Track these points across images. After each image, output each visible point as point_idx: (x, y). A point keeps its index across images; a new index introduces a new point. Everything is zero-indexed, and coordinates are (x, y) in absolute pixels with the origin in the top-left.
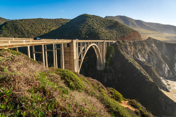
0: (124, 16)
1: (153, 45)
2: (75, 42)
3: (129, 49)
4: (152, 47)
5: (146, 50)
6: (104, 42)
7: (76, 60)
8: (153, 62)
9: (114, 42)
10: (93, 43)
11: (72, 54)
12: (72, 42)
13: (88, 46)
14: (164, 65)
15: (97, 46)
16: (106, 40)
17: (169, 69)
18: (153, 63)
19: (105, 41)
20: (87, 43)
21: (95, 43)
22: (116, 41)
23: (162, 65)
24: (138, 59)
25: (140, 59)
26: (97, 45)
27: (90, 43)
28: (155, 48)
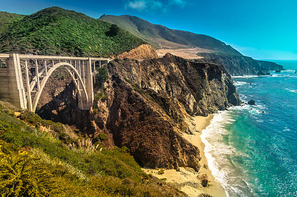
1: (173, 65)
3: (134, 72)
4: (171, 68)
5: (162, 74)
6: (88, 60)
7: (24, 90)
8: (172, 91)
10: (62, 61)
11: (13, 80)
12: (11, 58)
14: (188, 96)
15: (72, 67)
17: (195, 101)
19: (90, 59)
21: (68, 61)
22: (112, 59)
23: (185, 96)
24: (150, 88)
25: (153, 89)
26: (74, 66)
28: (176, 70)
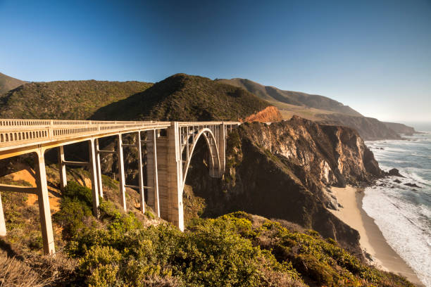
0: (246, 80)
1: (302, 129)
2: (177, 125)
3: (265, 137)
4: (301, 132)
5: (292, 137)
6: (222, 125)
7: (180, 162)
8: (304, 158)
9: (239, 124)
10: (205, 127)
11: (171, 151)
12: (172, 127)
13: (196, 133)
14: (322, 164)
15: (211, 132)
16: (225, 120)
17: (330, 169)
18: (305, 160)
19: (224, 123)
20: (196, 127)
21: (208, 127)
22: (241, 123)
23: (319, 163)
24: (281, 154)
25: (284, 154)
27: (201, 127)
28: (306, 134)
